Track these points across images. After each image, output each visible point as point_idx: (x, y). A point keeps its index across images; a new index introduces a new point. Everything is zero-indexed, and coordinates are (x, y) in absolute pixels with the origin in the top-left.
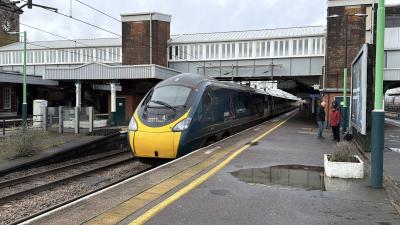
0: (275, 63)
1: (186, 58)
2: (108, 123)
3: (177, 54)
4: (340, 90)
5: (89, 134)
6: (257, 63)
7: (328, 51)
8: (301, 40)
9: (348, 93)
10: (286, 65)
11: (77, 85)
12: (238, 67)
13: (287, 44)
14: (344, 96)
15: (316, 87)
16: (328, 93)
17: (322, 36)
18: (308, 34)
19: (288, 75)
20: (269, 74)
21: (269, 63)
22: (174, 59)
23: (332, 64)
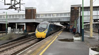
0: (60, 19)
1: (40, 17)
2: (24, 32)
3: (38, 16)
4: (74, 24)
5: (22, 35)
6: (56, 19)
7: (71, 16)
8: (65, 14)
9: (76, 25)
10: (62, 19)
11: (16, 24)
12: (52, 19)
13: (62, 14)
14: (75, 26)
15: (69, 24)
16: (72, 25)
17: (70, 13)
18: (67, 12)
19: (63, 21)
20: (59, 21)
21: (59, 19)
22: (37, 18)
23: (72, 19)
